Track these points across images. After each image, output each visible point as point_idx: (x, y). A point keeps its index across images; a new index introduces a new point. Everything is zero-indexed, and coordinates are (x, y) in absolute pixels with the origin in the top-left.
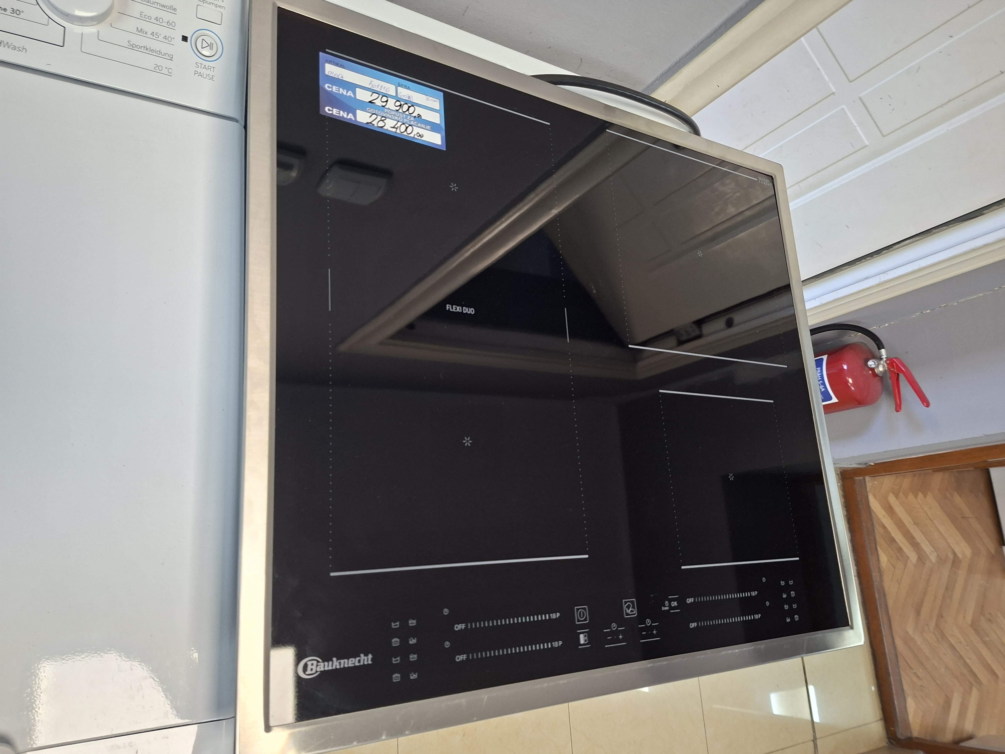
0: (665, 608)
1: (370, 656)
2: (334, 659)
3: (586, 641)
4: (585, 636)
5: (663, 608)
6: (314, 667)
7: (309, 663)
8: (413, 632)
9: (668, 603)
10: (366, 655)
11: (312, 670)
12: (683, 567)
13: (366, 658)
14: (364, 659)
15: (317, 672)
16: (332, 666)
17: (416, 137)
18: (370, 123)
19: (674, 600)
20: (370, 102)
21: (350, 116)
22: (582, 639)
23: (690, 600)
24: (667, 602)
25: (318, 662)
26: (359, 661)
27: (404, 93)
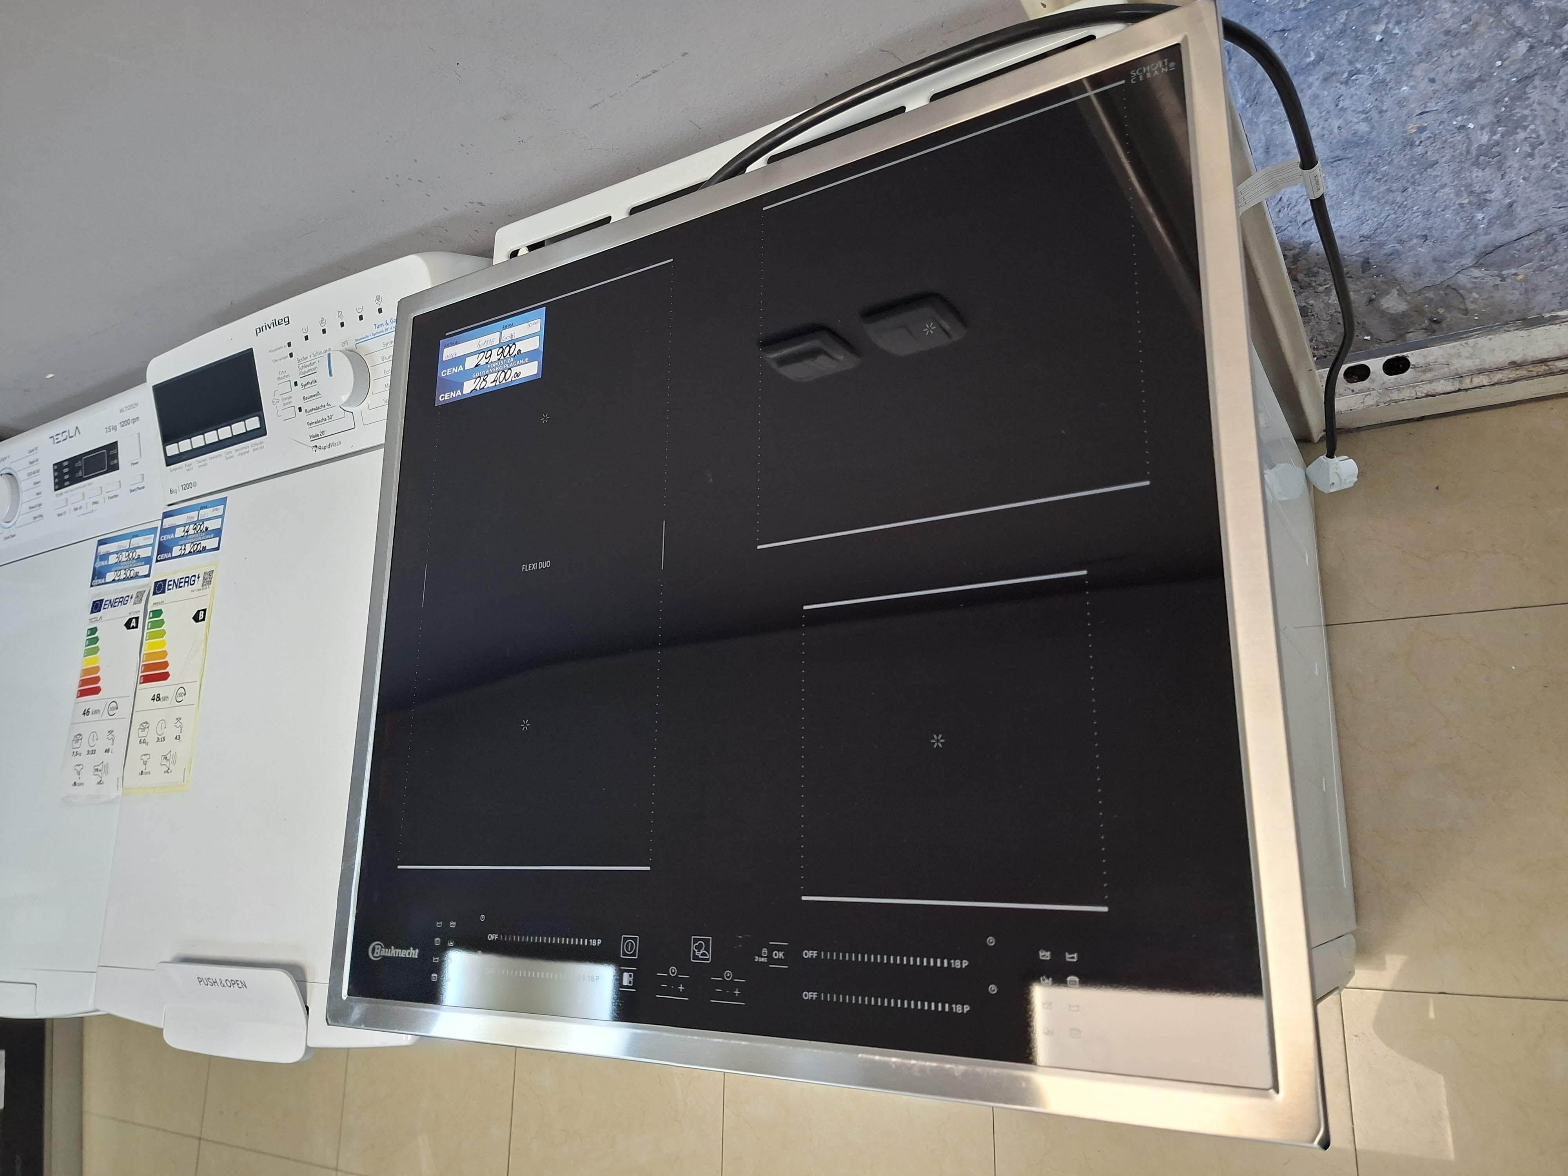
0: (760, 958)
1: (417, 951)
2: (393, 947)
3: (630, 982)
4: (630, 976)
5: (757, 959)
6: (379, 951)
7: (377, 947)
9: (766, 951)
10: (414, 949)
11: (377, 953)
12: (804, 898)
13: (414, 951)
14: (413, 953)
15: (380, 956)
16: (390, 953)
17: (514, 379)
18: (474, 389)
19: (779, 948)
20: (477, 366)
21: (458, 392)
22: (627, 978)
23: (809, 954)
24: (765, 950)
27: (507, 334)
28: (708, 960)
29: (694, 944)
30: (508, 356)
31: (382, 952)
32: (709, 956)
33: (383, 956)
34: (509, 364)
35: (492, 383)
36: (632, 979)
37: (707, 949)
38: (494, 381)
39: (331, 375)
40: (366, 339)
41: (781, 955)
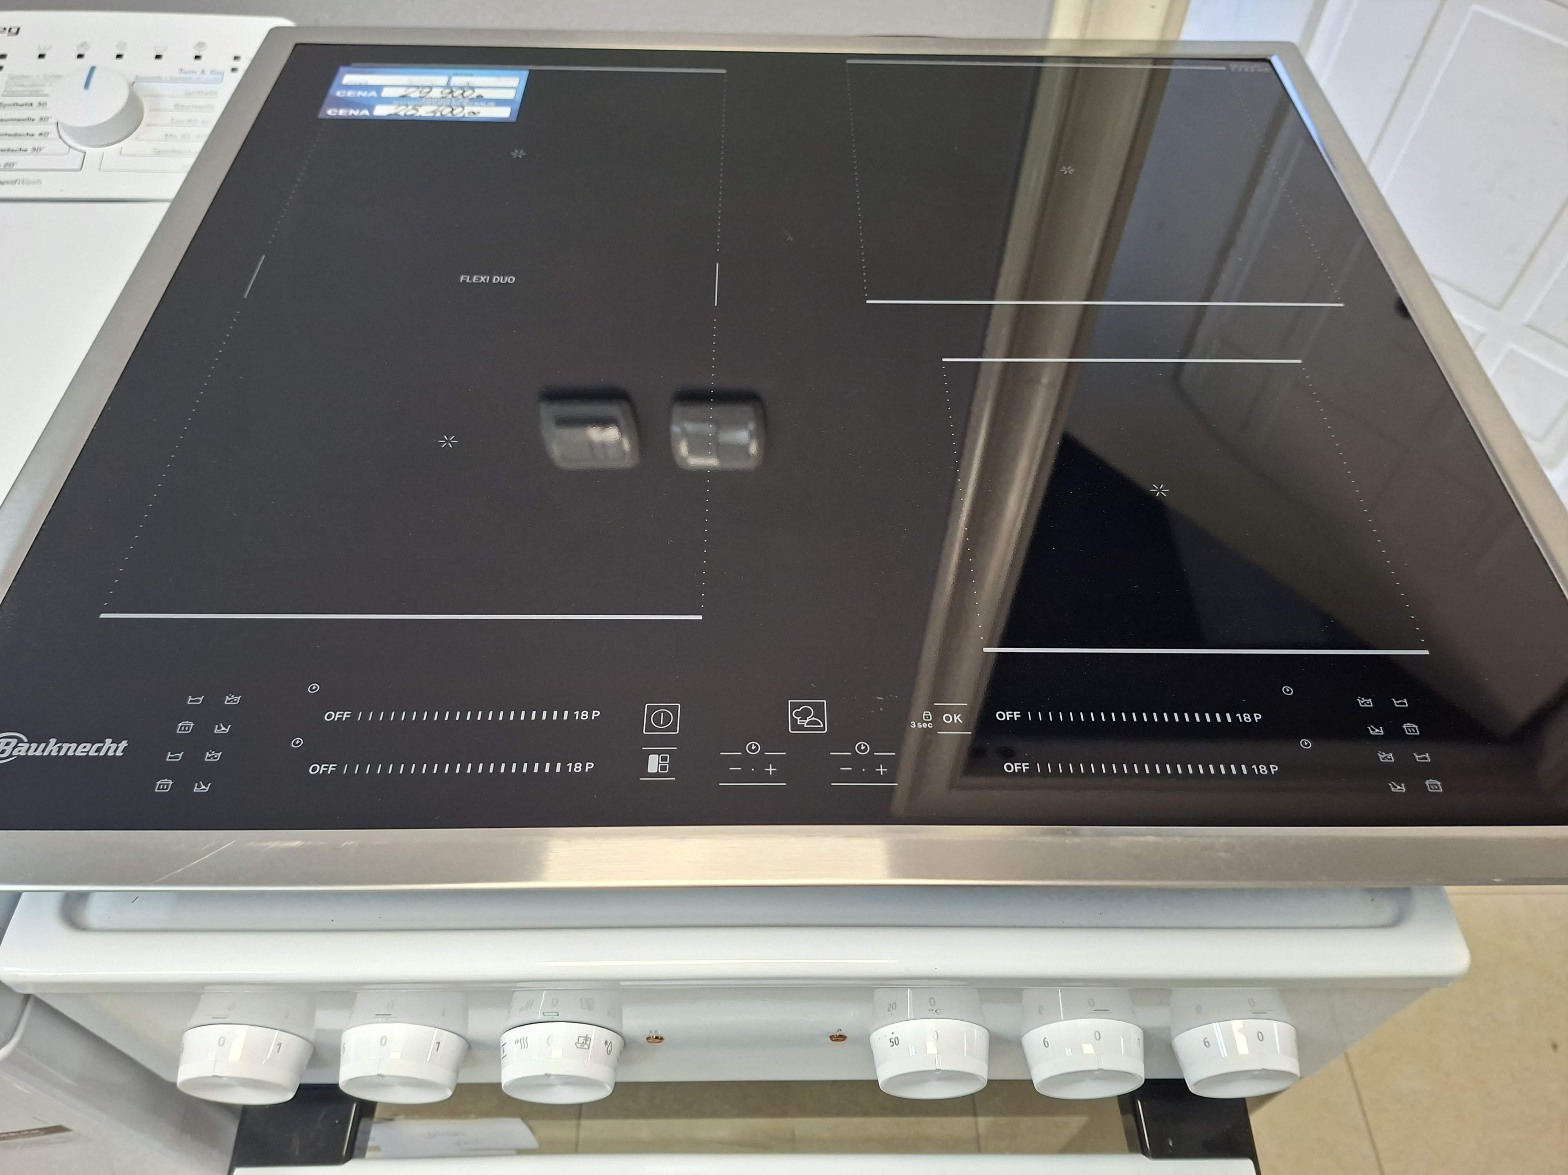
0: (919, 724)
1: (124, 744)
2: (53, 741)
3: (664, 768)
4: (664, 759)
5: (914, 725)
6: (9, 749)
7: (3, 741)
8: (228, 715)
9: (930, 715)
10: (117, 741)
12: (987, 650)
13: (114, 745)
14: (109, 748)
15: (10, 756)
16: (43, 751)
17: (467, 115)
18: (394, 114)
19: (953, 710)
20: (403, 96)
21: (366, 112)
22: (654, 764)
23: (1006, 716)
24: (926, 714)
25: (20, 741)
26: (98, 750)
27: (460, 80)
28: (822, 729)
29: (793, 709)
30: (460, 97)
31: (17, 749)
32: (824, 725)
33: (18, 756)
34: (461, 103)
35: (427, 113)
36: (666, 764)
37: (819, 714)
38: (432, 112)
39: (87, 85)
40: (158, 79)
41: (957, 718)
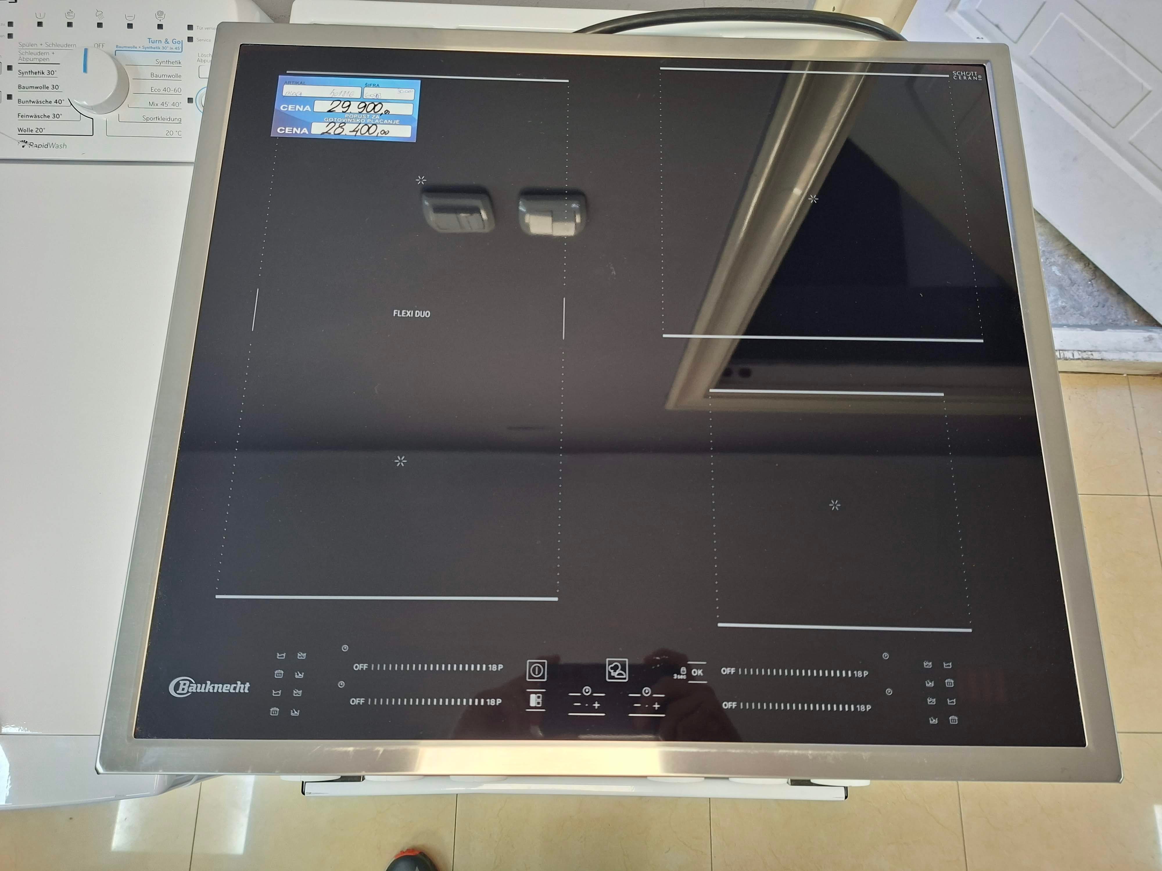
0: (679, 676)
1: (248, 685)
2: (209, 682)
3: (538, 703)
4: (539, 697)
5: (675, 676)
6: (186, 687)
7: (182, 683)
8: (301, 666)
9: (685, 670)
10: (243, 683)
11: (183, 689)
12: (720, 625)
13: (242, 686)
14: (240, 687)
15: (188, 692)
16: (205, 689)
17: (380, 135)
18: (327, 132)
19: (698, 667)
20: (329, 111)
21: (304, 130)
22: (534, 700)
23: (727, 671)
24: (683, 669)
25: (191, 682)
26: (235, 688)
27: (370, 93)
28: (625, 679)
29: (609, 665)
30: (372, 112)
31: (191, 688)
32: (626, 676)
33: (192, 692)
34: (374, 120)
35: (350, 132)
36: (540, 700)
37: (624, 669)
38: (354, 131)
39: (85, 70)
40: (133, 49)
41: (700, 672)
